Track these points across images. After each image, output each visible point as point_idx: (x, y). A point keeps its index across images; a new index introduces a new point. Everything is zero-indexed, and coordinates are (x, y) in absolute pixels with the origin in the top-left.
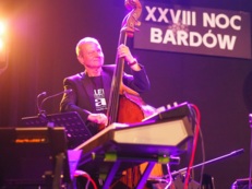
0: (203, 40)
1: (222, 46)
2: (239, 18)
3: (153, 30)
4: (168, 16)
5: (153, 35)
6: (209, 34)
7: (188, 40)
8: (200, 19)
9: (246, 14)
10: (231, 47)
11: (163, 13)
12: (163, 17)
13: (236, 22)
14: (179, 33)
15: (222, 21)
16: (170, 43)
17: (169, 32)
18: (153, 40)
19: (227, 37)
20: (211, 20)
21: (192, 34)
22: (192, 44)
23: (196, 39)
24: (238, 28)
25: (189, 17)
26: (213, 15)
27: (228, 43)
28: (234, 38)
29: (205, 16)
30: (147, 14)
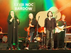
0: (25, 9)
1: (29, 10)
3: (15, 8)
6: (27, 7)
7: (22, 9)
8: (25, 5)
10: (31, 10)
11: (17, 4)
13: (32, 5)
15: (30, 5)
16: (19, 10)
18: (15, 10)
19: (30, 8)
22: (23, 10)
23: (24, 9)
26: (28, 4)
28: (32, 8)
29: (26, 4)
30: (14, 4)
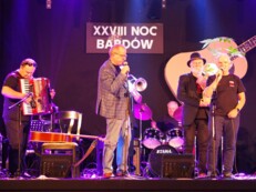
1: (144, 47)
2: (155, 28)
3: (98, 41)
4: (109, 31)
5: (98, 44)
6: (136, 40)
8: (129, 31)
9: (162, 25)
10: (149, 47)
11: (105, 29)
12: (105, 31)
13: (154, 31)
14: (116, 41)
15: (144, 31)
17: (109, 41)
18: (98, 47)
19: (147, 41)
20: (137, 31)
21: (124, 41)
23: (126, 44)
24: (155, 34)
25: (122, 30)
26: (138, 28)
27: (148, 45)
28: (152, 41)
29: (133, 28)
30: (94, 31)
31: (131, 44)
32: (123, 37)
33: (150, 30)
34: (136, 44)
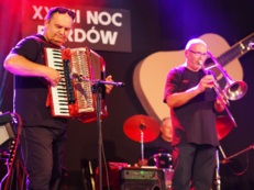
1: (105, 42)
2: (120, 15)
3: (40, 28)
5: (40, 31)
6: (93, 31)
7: (73, 36)
8: (84, 17)
9: (126, 11)
10: (113, 42)
13: (118, 19)
15: (105, 18)
19: (109, 33)
20: (94, 17)
21: (77, 31)
22: (77, 40)
23: (80, 36)
24: (119, 25)
26: (96, 13)
27: (110, 38)
28: (116, 34)
29: (89, 14)
30: (34, 12)
31: (86, 36)
32: (75, 26)
33: (113, 19)
34: (93, 36)
